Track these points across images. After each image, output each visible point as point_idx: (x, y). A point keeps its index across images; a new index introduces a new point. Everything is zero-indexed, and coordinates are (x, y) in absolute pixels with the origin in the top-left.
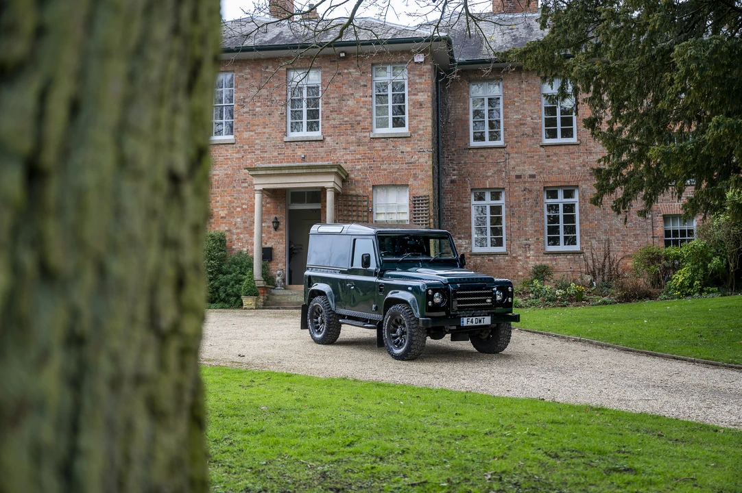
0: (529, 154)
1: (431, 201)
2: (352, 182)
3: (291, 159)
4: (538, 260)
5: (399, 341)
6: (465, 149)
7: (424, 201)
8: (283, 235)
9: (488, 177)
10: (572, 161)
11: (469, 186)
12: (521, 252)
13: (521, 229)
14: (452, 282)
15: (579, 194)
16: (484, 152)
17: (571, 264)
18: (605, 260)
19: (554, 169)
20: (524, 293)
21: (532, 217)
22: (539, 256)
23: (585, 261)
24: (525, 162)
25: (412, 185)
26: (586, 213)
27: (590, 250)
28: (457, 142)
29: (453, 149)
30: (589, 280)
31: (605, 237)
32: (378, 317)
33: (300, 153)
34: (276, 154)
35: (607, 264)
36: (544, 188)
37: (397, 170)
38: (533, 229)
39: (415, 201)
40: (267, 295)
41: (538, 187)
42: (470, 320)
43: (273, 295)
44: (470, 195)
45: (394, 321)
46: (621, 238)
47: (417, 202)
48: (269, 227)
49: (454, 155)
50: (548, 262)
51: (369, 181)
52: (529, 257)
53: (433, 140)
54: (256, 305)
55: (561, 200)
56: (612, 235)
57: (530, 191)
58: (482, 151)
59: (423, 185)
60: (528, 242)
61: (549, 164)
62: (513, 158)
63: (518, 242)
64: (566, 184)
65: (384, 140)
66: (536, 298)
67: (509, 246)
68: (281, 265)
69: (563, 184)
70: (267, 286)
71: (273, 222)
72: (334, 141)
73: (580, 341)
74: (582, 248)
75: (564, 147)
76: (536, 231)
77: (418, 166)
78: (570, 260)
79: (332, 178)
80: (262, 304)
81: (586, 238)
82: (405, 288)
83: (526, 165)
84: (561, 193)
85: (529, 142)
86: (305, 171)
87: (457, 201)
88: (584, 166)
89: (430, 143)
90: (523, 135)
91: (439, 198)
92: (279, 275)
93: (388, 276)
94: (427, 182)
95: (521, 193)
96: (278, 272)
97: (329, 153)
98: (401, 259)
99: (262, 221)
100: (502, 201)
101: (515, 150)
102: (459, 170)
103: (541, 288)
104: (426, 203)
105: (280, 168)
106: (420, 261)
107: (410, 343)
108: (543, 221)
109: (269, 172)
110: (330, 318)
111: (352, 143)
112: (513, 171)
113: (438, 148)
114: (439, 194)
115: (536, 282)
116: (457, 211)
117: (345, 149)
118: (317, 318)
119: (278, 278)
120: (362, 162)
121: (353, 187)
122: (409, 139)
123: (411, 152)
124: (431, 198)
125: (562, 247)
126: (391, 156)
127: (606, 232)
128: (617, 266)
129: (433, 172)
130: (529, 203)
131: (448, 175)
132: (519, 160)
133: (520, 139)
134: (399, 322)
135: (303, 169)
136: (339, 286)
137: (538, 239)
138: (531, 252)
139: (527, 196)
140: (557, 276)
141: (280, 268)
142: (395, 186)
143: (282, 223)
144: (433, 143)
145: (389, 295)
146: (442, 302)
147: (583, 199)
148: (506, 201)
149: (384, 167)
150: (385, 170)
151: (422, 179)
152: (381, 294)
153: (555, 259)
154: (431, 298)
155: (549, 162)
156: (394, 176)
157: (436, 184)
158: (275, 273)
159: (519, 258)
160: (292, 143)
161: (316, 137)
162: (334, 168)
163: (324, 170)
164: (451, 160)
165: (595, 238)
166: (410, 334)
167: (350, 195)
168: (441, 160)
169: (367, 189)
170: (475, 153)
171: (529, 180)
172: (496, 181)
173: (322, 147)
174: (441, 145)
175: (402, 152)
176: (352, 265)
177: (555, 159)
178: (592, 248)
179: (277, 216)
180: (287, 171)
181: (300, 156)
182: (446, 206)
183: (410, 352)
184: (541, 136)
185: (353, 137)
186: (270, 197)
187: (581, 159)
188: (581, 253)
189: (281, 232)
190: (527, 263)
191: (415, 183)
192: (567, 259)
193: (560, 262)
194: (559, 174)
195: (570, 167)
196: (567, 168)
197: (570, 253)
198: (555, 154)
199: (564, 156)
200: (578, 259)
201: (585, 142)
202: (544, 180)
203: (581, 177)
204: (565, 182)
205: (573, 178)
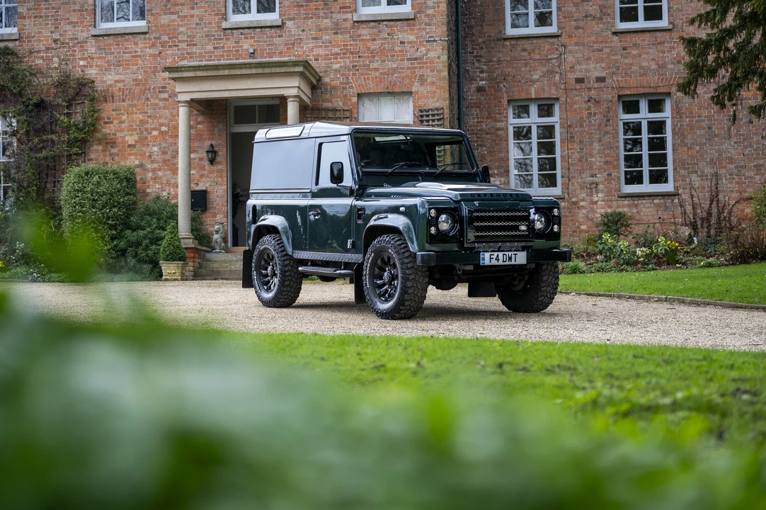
0: (596, 46)
1: (447, 116)
2: (326, 89)
3: (234, 55)
4: (610, 207)
5: (387, 291)
6: (498, 40)
7: (436, 117)
8: (222, 170)
9: (534, 82)
10: (661, 55)
11: (505, 95)
12: (584, 195)
13: (584, 160)
14: (468, 198)
15: (672, 106)
16: (527, 44)
17: (660, 213)
18: (711, 204)
19: (634, 68)
20: (588, 255)
21: (600, 140)
22: (611, 201)
23: (681, 206)
24: (589, 59)
25: (417, 92)
26: (683, 134)
27: (687, 191)
28: (486, 29)
29: (480, 41)
30: (687, 234)
31: (712, 171)
32: (355, 258)
33: (247, 45)
34: (210, 48)
35: (715, 211)
36: (619, 97)
37: (394, 70)
38: (603, 160)
39: (422, 116)
40: (198, 260)
41: (610, 96)
42: (495, 257)
43: (209, 260)
44: (507, 109)
45: (379, 262)
46: (735, 171)
47: (425, 118)
48: (201, 159)
49: (482, 48)
51: (352, 87)
52: (596, 203)
53: (448, 23)
54: (182, 274)
55: (644, 115)
56: (723, 167)
57: (597, 102)
58: (524, 42)
59: (434, 92)
60: (595, 179)
61: (627, 61)
62: (571, 52)
63: (580, 180)
64: (652, 91)
65: (372, 24)
66: (606, 261)
67: (566, 187)
68: (219, 217)
69: (647, 91)
70: (199, 247)
71: (208, 152)
72: (298, 27)
73: (666, 300)
74: (676, 188)
75: (648, 35)
76: (606, 163)
77: (426, 63)
78: (657, 205)
79: (296, 82)
80: (192, 274)
81: (682, 172)
82: (395, 210)
83: (591, 62)
84: (644, 105)
85: (597, 27)
86: (254, 71)
87: (487, 118)
88: (679, 62)
89: (445, 28)
90: (586, 17)
91: (459, 114)
92: (217, 232)
93: (370, 195)
94: (441, 87)
95: (584, 105)
96: (216, 227)
97: (291, 45)
98: (390, 171)
99: (191, 150)
100: (555, 120)
101: (575, 40)
102: (490, 72)
103: (614, 246)
104: (438, 120)
105: (217, 67)
106: (420, 173)
107: (404, 291)
108: (618, 148)
109: (199, 74)
110: (286, 266)
111: (326, 29)
112: (572, 72)
113: (457, 39)
114: (459, 108)
115: (606, 236)
116: (487, 134)
117: (315, 39)
118: (266, 269)
119: (216, 237)
120: (341, 58)
121: (328, 96)
122: (412, 22)
123: (416, 42)
124: (447, 111)
125: (646, 187)
126: (384, 48)
127: (712, 163)
128: (730, 213)
129: (449, 73)
130: (597, 119)
131: (472, 80)
132: (580, 55)
133: (581, 24)
134: (387, 262)
135: (250, 68)
136: (299, 217)
137: (609, 175)
138: (600, 195)
139: (593, 110)
140: (638, 230)
141: (218, 221)
142: (391, 94)
143: (220, 153)
144: (449, 29)
145: (372, 223)
146: (452, 229)
147: (678, 113)
148: (560, 119)
149: (375, 65)
150: (377, 70)
151: (433, 83)
152: (360, 222)
153: (636, 205)
154: (434, 222)
155: (626, 58)
156: (390, 79)
157: (454, 92)
158: (211, 229)
159: (582, 204)
160: (235, 31)
161: (272, 21)
162: (298, 66)
163: (283, 70)
164: (477, 56)
165: (696, 172)
166: (402, 278)
167: (323, 109)
168: (462, 57)
169: (350, 100)
170: (513, 46)
171: (596, 85)
172: (547, 88)
173: (280, 36)
174: (461, 33)
175: (402, 43)
176: (317, 183)
177: (635, 52)
178: (692, 187)
179: (214, 143)
180: (227, 72)
181: (247, 50)
182: (470, 126)
183: (403, 305)
184: (614, 19)
185: (328, 21)
186: (202, 113)
187: (674, 53)
188: (674, 195)
189: (220, 167)
190: (594, 211)
191: (422, 89)
192: (654, 204)
193: (644, 210)
194: (641, 76)
195: (658, 65)
196: (654, 66)
197: (658, 196)
198: (636, 45)
199: (649, 48)
200: (671, 204)
201: (679, 27)
202: (619, 85)
203: (674, 80)
204: (650, 87)
205: (662, 82)
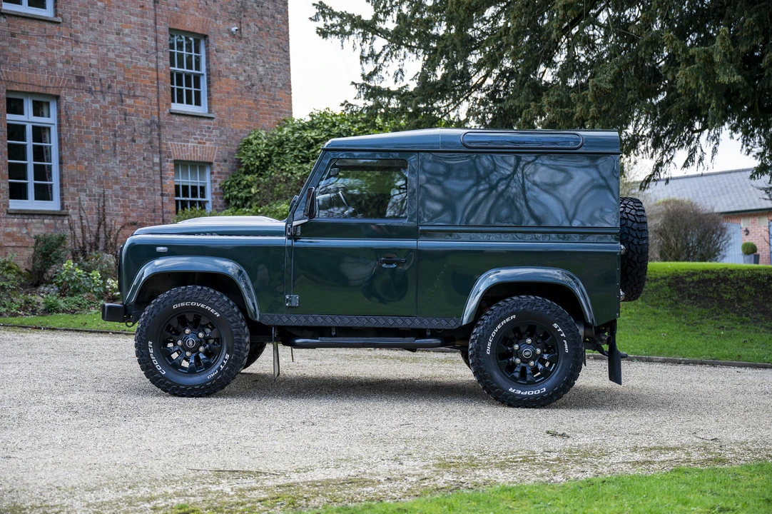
10: (50, 50)
15: (58, 111)
18: (99, 228)
19: (23, 61)
22: (1, 217)
23: (71, 228)
26: (73, 146)
27: (76, 211)
31: (101, 191)
35: (102, 235)
36: (7, 92)
46: (120, 193)
50: (15, 229)
56: (109, 188)
61: (15, 51)
64: (41, 91)
69: (36, 90)
74: (66, 207)
75: (37, 23)
78: (48, 226)
81: (70, 189)
84: (28, 106)
88: (68, 62)
108: (6, 153)
125: (31, 204)
127: (100, 182)
128: (116, 239)
147: (68, 121)
153: (26, 225)
155: (14, 46)
165: (85, 191)
177: (24, 42)
178: (81, 208)
187: (63, 51)
188: (65, 215)
192: (44, 224)
193: (34, 230)
194: (30, 71)
195: (47, 61)
196: (43, 63)
197: (49, 215)
198: (24, 34)
199: (38, 40)
200: (61, 226)
201: (68, 22)
202: (7, 77)
203: (64, 82)
204: (40, 86)
205: (51, 82)
